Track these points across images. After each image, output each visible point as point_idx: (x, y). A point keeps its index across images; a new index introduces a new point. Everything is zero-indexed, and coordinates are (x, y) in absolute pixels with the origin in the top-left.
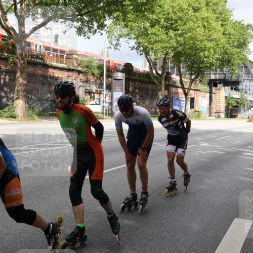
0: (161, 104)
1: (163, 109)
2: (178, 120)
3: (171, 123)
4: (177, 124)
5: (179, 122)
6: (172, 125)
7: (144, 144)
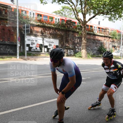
0: (105, 56)
1: (106, 60)
2: (117, 70)
3: (112, 71)
4: (116, 72)
5: (118, 71)
6: (112, 72)
7: (64, 89)
